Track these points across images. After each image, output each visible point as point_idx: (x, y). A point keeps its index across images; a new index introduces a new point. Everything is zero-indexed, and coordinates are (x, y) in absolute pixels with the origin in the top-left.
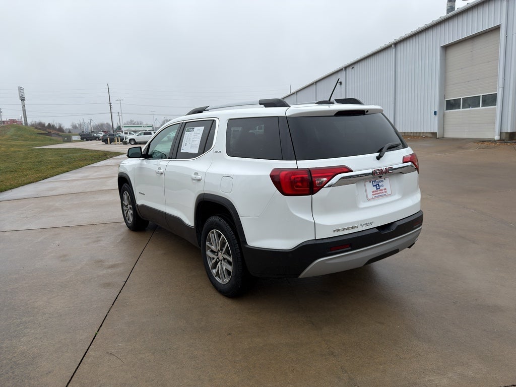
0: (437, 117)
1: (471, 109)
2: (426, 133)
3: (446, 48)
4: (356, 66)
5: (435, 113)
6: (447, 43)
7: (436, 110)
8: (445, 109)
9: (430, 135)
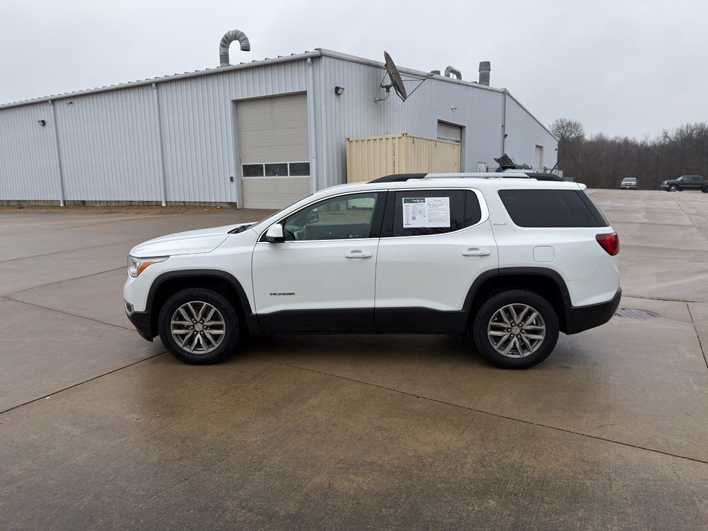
0: (234, 185)
1: (276, 177)
2: (221, 203)
3: (237, 103)
4: (75, 102)
5: (232, 179)
6: (240, 97)
7: (233, 176)
8: (242, 175)
9: (227, 206)
